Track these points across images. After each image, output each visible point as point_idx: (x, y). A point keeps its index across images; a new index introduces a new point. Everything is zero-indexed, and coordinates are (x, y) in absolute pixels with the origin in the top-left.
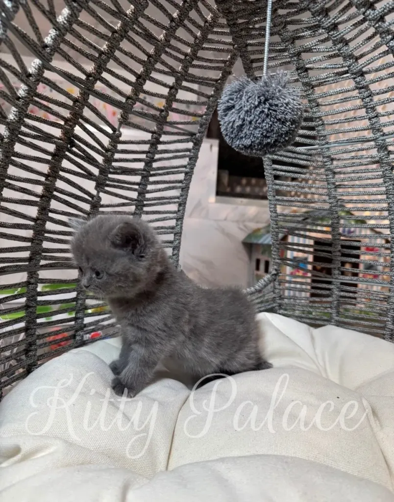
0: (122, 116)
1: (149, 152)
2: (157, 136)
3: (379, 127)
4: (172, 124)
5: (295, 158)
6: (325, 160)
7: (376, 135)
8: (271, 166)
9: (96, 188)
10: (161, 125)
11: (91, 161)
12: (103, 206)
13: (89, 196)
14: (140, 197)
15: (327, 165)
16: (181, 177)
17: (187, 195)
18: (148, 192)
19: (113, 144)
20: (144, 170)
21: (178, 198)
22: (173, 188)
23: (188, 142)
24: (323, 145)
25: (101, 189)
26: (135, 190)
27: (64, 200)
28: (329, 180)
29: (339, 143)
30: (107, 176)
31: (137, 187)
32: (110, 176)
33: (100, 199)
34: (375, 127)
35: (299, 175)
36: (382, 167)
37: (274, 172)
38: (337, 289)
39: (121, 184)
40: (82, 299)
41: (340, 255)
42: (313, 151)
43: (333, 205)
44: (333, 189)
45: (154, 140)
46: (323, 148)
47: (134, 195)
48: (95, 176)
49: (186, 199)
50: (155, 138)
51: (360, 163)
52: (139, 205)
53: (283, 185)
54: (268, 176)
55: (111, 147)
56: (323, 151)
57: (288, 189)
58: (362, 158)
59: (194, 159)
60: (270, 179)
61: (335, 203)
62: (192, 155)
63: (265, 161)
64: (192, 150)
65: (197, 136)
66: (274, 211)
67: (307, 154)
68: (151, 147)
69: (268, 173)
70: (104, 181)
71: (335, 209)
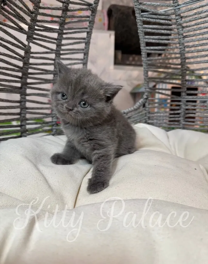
1: (62, 17)
5: (157, 19)
6: (177, 17)
8: (142, 26)
9: (27, 40)
11: (20, 19)
12: (33, 53)
13: (22, 45)
14: (58, 48)
15: (178, 22)
16: (84, 35)
17: (89, 48)
18: (63, 45)
19: (35, 8)
20: (59, 29)
21: (83, 50)
22: (79, 43)
23: (87, 10)
24: (176, 7)
25: (30, 40)
26: (54, 43)
27: (4, 45)
28: (180, 32)
30: (34, 31)
31: (55, 41)
33: (30, 47)
35: (160, 31)
37: (144, 30)
38: (184, 105)
39: (44, 38)
40: (23, 113)
43: (182, 50)
44: (182, 39)
45: (64, 7)
46: (176, 9)
47: (54, 47)
48: (25, 31)
49: (88, 50)
50: (65, 6)
51: (201, 17)
52: (58, 54)
53: (150, 39)
54: (140, 33)
55: (35, 10)
56: (176, 11)
57: (154, 41)
58: (202, 13)
59: (92, 23)
60: (142, 35)
61: (183, 49)
62: (91, 20)
63: (138, 22)
64: (91, 17)
65: (93, 6)
66: (145, 57)
67: (165, 14)
68: (63, 13)
69: (141, 31)
70: (31, 35)
71: (183, 52)
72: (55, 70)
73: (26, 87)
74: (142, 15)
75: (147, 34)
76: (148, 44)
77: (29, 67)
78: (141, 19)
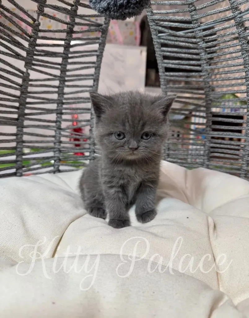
0: (38, 9)
1: (66, 39)
2: (70, 26)
3: (236, 5)
4: (81, 17)
5: (177, 41)
6: (198, 40)
7: (235, 14)
8: (160, 48)
9: (25, 67)
10: (73, 17)
11: (16, 44)
12: (32, 80)
14: (62, 75)
15: (199, 45)
16: (94, 59)
17: (99, 73)
18: (69, 71)
19: (34, 32)
20: (64, 53)
21: (92, 75)
22: (88, 68)
24: (196, 28)
25: (28, 67)
26: (57, 68)
28: (202, 57)
29: (208, 25)
30: (32, 57)
31: (59, 67)
32: (35, 57)
33: (29, 74)
34: (233, 7)
35: (181, 54)
36: (240, 41)
37: (162, 53)
38: (209, 142)
39: (45, 64)
41: (212, 116)
42: (189, 34)
43: (205, 77)
44: (205, 65)
46: (197, 30)
47: (58, 73)
48: (23, 57)
49: (99, 76)
50: (69, 28)
51: (224, 40)
52: (62, 81)
53: (169, 63)
54: (158, 56)
55: (33, 34)
56: (197, 33)
57: (173, 66)
58: (225, 35)
59: (102, 45)
60: (160, 59)
61: (207, 76)
62: (100, 42)
63: (156, 45)
64: (101, 39)
65: (103, 27)
66: (164, 84)
67: (185, 36)
68: (67, 36)
69: (158, 54)
70: (29, 61)
71: (207, 80)
72: (59, 98)
73: (23, 119)
74: (159, 37)
75: (165, 57)
76: (168, 70)
77: (27, 96)
78: (158, 41)
